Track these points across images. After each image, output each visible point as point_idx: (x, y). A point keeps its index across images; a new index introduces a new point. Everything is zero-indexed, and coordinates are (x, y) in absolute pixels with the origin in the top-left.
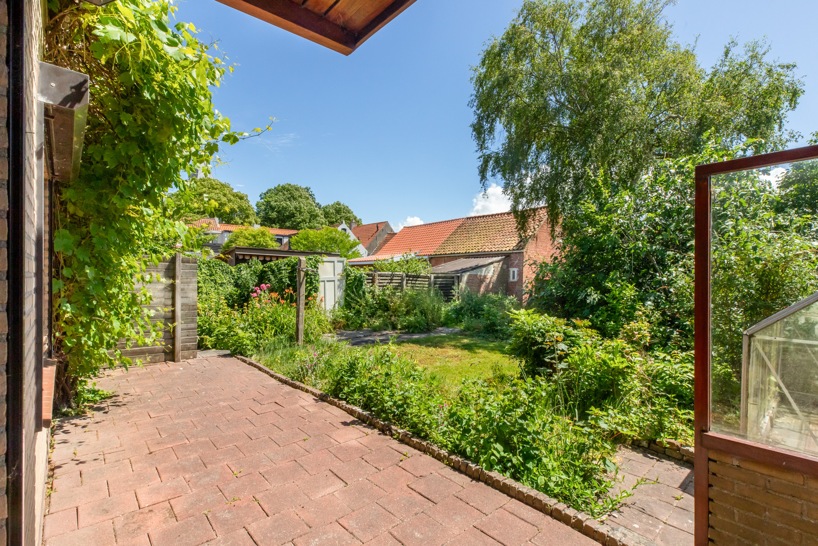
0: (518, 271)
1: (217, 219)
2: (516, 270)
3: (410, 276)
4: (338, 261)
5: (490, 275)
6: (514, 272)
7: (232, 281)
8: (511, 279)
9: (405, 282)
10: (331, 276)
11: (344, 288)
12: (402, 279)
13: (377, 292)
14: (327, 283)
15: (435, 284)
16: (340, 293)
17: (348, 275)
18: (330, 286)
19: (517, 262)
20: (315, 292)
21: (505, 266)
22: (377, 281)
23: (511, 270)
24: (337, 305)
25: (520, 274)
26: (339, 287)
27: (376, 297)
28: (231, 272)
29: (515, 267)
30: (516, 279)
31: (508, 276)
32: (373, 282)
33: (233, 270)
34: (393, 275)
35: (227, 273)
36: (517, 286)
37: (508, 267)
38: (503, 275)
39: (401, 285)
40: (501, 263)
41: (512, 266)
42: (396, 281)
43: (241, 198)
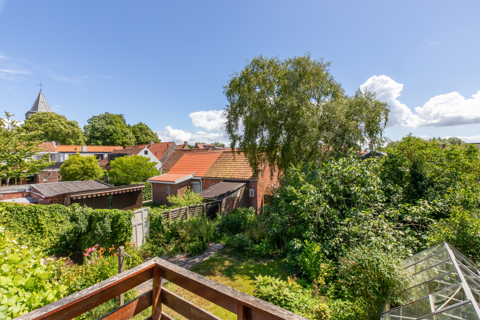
0: (254, 191)
1: (54, 142)
2: (253, 190)
3: (191, 207)
4: (145, 210)
5: (238, 195)
6: (252, 191)
7: (69, 218)
8: (250, 195)
9: (188, 212)
10: (140, 221)
11: (149, 226)
12: (186, 211)
13: (171, 222)
14: (137, 227)
15: (206, 209)
16: (146, 230)
17: (151, 218)
18: (139, 228)
19: (253, 186)
20: (130, 236)
21: (247, 188)
22: (171, 216)
23: (251, 190)
24: (144, 239)
25: (256, 193)
26: (145, 226)
27: (170, 226)
28: (68, 211)
29: (252, 188)
30: (253, 196)
31: (249, 194)
32: (168, 217)
33: (69, 210)
34: (180, 210)
35: (64, 213)
36: (254, 200)
37: (248, 189)
38: (246, 194)
39: (185, 214)
40: (244, 187)
41: (250, 187)
42: (183, 212)
43: (73, 125)
